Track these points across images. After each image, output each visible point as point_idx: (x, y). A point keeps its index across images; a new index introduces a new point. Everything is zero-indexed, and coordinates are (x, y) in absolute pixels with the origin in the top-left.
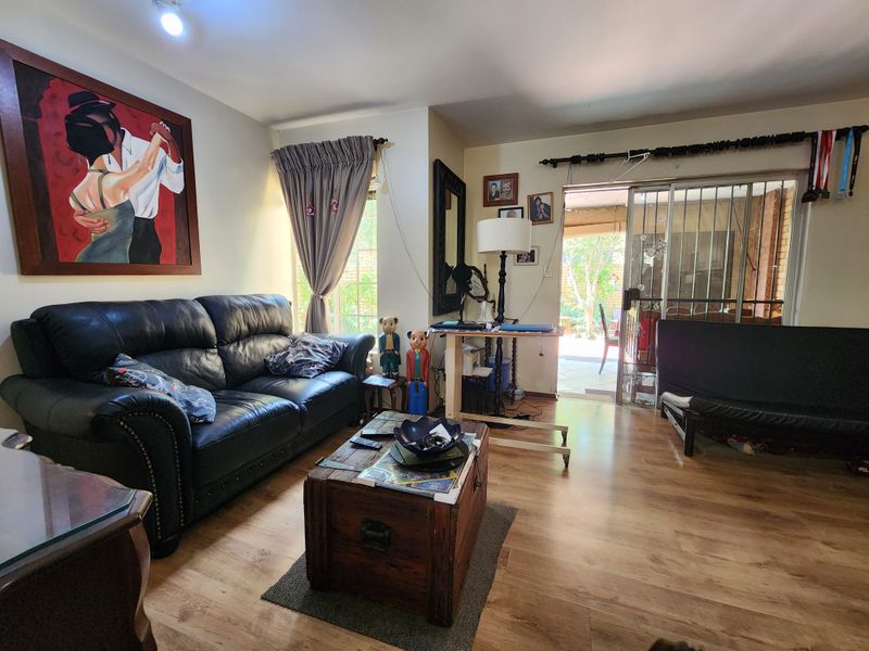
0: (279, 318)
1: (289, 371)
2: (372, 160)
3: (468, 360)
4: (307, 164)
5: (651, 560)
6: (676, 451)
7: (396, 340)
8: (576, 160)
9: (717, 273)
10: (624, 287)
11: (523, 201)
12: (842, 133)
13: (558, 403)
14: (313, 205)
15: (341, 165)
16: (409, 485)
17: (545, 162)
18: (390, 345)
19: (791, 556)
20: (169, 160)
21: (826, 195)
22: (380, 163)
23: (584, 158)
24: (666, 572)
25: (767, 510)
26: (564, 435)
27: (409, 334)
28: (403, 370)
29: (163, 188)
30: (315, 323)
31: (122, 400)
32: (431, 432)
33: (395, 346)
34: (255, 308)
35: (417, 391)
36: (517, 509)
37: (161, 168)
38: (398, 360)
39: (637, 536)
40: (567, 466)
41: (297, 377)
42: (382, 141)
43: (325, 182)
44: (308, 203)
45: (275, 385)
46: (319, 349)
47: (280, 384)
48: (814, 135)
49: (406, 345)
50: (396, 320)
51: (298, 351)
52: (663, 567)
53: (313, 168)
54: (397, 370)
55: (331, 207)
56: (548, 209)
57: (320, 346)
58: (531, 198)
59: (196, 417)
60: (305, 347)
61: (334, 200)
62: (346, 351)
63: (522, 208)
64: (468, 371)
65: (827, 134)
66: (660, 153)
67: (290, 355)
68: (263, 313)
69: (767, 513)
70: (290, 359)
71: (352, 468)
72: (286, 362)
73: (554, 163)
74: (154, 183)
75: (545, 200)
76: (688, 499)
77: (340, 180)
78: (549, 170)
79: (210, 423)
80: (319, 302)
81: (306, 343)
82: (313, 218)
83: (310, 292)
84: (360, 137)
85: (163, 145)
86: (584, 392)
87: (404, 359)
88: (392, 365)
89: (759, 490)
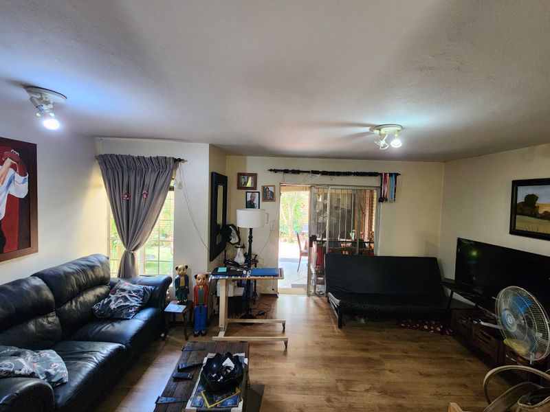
0: (100, 273)
1: (112, 315)
2: (172, 170)
3: (231, 287)
4: (125, 167)
5: (327, 401)
6: (335, 326)
7: (187, 278)
8: (286, 171)
9: (349, 212)
10: (310, 235)
11: (259, 189)
12: (391, 175)
13: (278, 299)
14: (128, 192)
15: (150, 170)
16: (216, 406)
17: (271, 170)
18: (182, 283)
19: (378, 381)
20: (17, 175)
21: (386, 200)
22: (178, 170)
23: (290, 171)
24: (333, 407)
25: (369, 356)
26: (284, 325)
27: (196, 276)
28: (192, 297)
29: (10, 197)
30: (127, 270)
31: (5, 400)
32: (223, 364)
33: (186, 283)
34: (84, 271)
35: (201, 311)
36: (264, 385)
37: (10, 182)
38: (187, 291)
39: (321, 387)
40: (286, 347)
41: (120, 319)
42: (180, 160)
43: (138, 178)
44: (125, 191)
45: (103, 330)
46: (134, 294)
47: (108, 328)
48: (381, 174)
49: (194, 283)
50: (187, 267)
51: (118, 298)
52: (332, 404)
53: (129, 169)
54: (186, 298)
55: (142, 195)
56: (272, 194)
57: (134, 292)
58: (263, 187)
59: (54, 382)
60: (124, 294)
61: (144, 192)
62: (152, 292)
63: (259, 193)
64: (231, 294)
65: (385, 174)
66: (324, 173)
67: (113, 302)
68: (90, 273)
69: (370, 358)
70: (113, 306)
71: (179, 400)
72: (110, 308)
73: (276, 171)
74: (4, 194)
75: (271, 189)
76: (340, 358)
77: (150, 179)
78: (273, 174)
79: (66, 383)
80: (130, 256)
81: (124, 290)
82: (128, 201)
83: (124, 249)
84: (166, 157)
85: (13, 166)
86: (290, 287)
87: (192, 291)
88: (183, 295)
89: (367, 344)
